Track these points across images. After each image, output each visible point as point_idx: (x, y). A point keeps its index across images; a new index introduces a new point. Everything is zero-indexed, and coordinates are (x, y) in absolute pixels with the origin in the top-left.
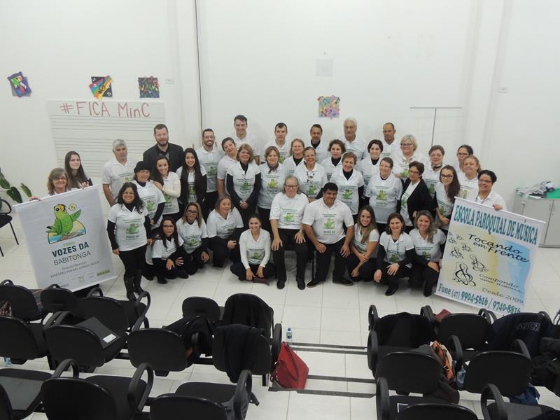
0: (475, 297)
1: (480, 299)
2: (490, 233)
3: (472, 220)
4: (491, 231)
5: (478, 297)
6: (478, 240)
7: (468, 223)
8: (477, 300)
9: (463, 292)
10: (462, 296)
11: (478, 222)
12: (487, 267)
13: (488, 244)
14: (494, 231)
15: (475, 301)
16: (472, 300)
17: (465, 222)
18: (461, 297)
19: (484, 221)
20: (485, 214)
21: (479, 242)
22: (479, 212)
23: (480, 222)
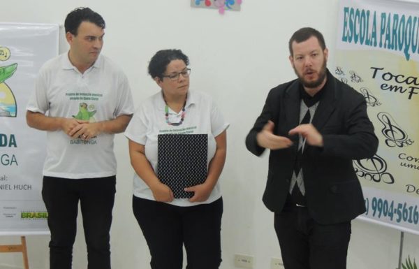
0: (396, 206)
1: (405, 211)
2: (408, 57)
3: (374, 35)
4: (410, 51)
5: (400, 206)
6: (388, 77)
7: (368, 43)
8: (399, 213)
9: (374, 199)
10: (374, 208)
11: (384, 36)
12: (410, 136)
13: (406, 81)
14: (414, 51)
15: (396, 216)
16: (391, 215)
17: (362, 43)
18: (371, 210)
19: (394, 32)
20: (396, 17)
21: (393, 83)
22: (383, 15)
23: (388, 37)
